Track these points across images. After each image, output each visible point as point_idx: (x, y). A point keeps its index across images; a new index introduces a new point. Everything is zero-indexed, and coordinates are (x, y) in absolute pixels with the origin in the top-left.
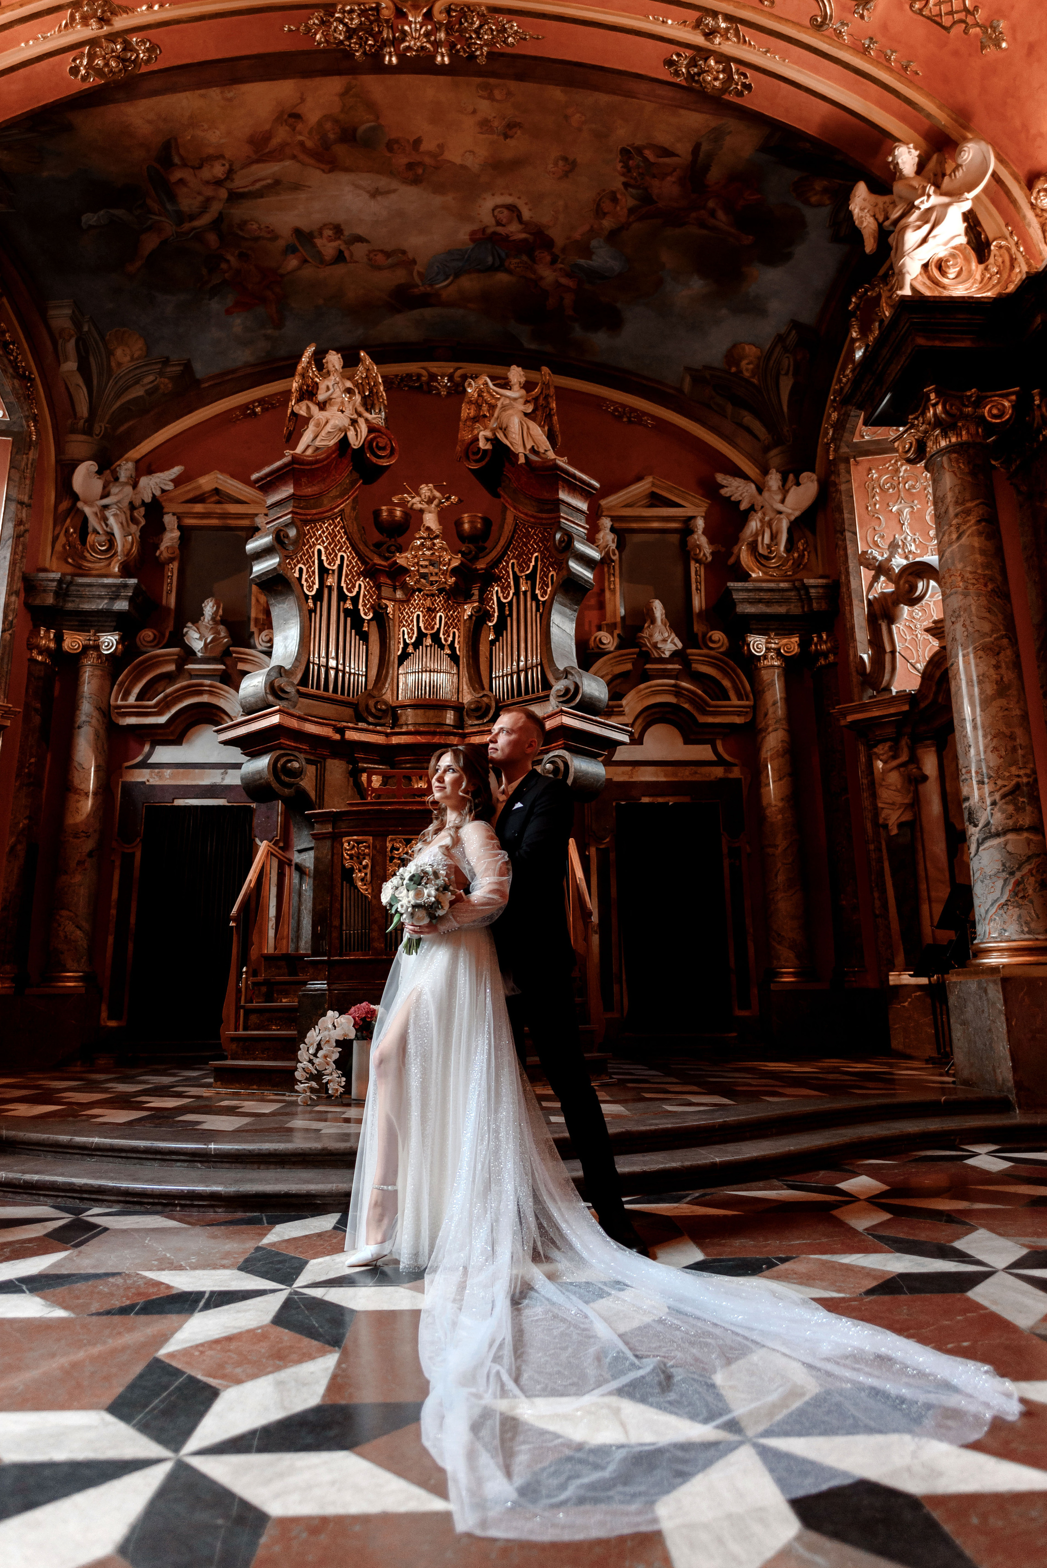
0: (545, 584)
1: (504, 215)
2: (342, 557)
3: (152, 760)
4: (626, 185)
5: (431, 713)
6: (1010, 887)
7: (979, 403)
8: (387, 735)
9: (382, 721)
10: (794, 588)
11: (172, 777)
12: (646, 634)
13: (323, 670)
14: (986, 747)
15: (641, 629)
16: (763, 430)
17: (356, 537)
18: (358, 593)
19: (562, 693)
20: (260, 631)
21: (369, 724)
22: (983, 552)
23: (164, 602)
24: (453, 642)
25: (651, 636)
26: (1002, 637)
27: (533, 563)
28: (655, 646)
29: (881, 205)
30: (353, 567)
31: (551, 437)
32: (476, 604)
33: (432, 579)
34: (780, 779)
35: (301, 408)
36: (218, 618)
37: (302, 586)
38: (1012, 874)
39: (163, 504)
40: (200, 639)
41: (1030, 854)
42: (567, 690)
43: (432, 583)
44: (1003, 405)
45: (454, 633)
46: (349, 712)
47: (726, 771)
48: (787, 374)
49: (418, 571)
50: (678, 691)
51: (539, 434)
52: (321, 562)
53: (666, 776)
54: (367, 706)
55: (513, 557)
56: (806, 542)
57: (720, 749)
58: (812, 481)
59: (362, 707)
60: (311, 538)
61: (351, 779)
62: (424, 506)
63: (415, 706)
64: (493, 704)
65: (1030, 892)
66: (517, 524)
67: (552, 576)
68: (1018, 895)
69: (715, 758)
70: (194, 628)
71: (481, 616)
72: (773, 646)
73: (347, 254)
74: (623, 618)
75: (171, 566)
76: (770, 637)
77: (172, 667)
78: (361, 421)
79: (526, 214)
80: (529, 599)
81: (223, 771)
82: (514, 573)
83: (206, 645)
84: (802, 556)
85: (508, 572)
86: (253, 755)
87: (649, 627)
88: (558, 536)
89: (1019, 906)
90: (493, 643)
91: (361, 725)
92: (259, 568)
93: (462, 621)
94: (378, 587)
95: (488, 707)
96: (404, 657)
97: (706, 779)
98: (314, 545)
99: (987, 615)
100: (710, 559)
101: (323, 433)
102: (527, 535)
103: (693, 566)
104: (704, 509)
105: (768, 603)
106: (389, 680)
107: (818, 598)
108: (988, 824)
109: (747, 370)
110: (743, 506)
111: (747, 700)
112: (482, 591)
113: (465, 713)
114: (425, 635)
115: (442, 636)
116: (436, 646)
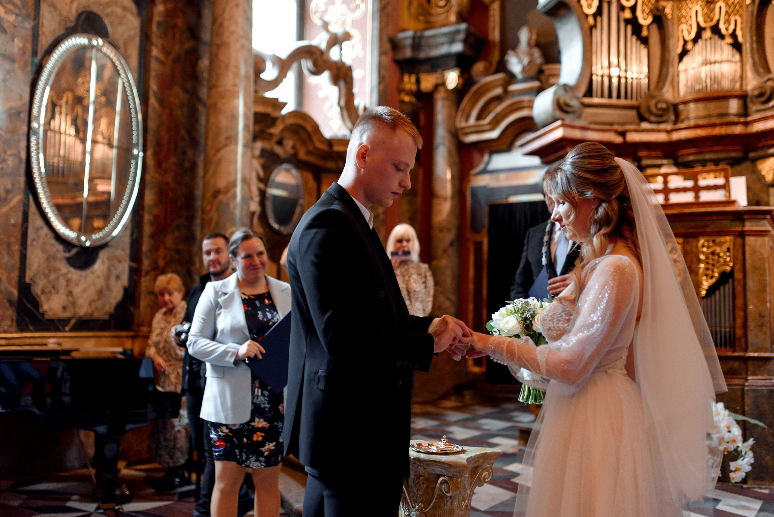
3: (491, 167)
5: (714, 105)
8: (668, 132)
9: (664, 119)
11: (506, 179)
13: (606, 80)
18: (637, 1)
21: (651, 122)
24: (735, 30)
36: (532, 42)
37: (582, 7)
45: (736, 21)
46: (631, 115)
54: (649, 106)
59: (643, 110)
63: (696, 100)
70: (514, 54)
83: (524, 68)
91: (645, 125)
93: (744, 6)
95: (773, 91)
96: (684, 53)
113: (748, 100)
114: (704, 29)
115: (722, 26)
116: (716, 37)
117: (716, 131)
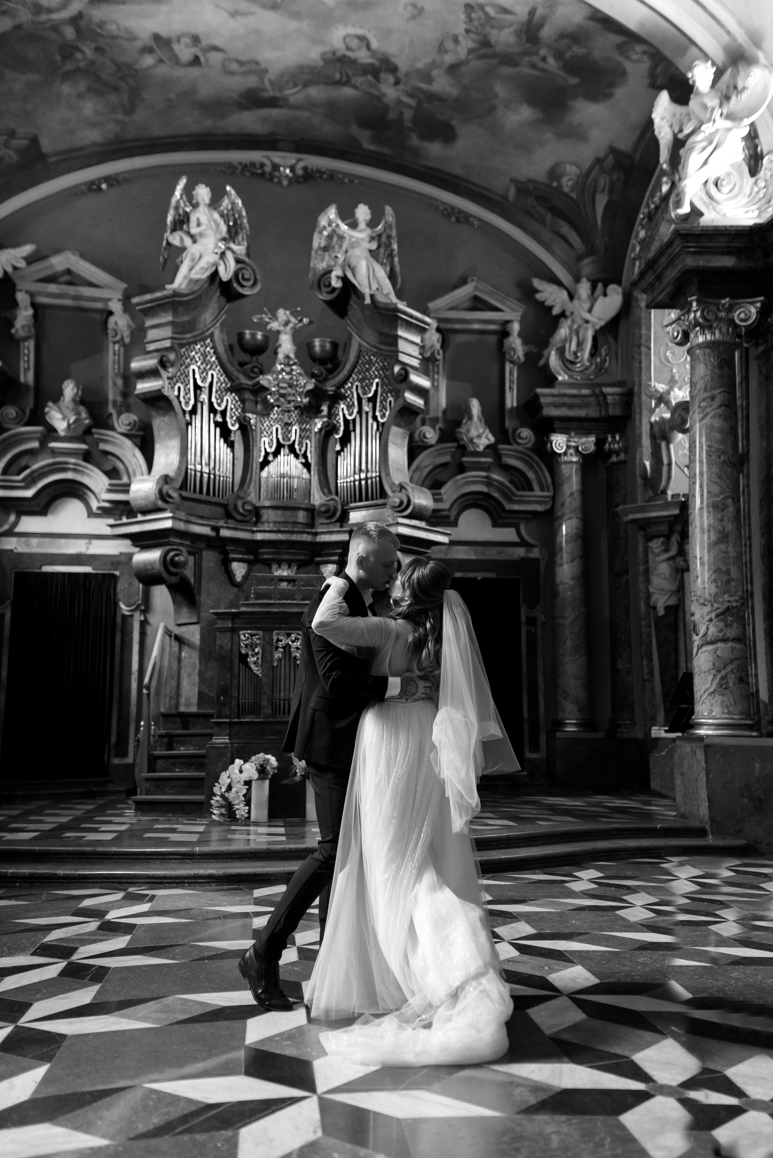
0: (384, 408)
1: (354, 43)
2: (212, 375)
3: (18, 529)
4: (467, 31)
5: (289, 513)
6: (717, 680)
7: (731, 309)
8: (252, 532)
9: (248, 520)
10: (594, 395)
11: (39, 545)
12: (463, 430)
13: (198, 475)
14: (709, 579)
15: (458, 423)
16: (578, 240)
17: (224, 358)
18: (226, 407)
19: (397, 505)
20: (119, 414)
21: (237, 522)
22: (720, 431)
23: (22, 379)
25: (468, 431)
26: (728, 497)
27: (374, 388)
28: (471, 440)
29: (678, 116)
30: (222, 384)
31: (392, 276)
32: (325, 419)
33: (290, 398)
34: (572, 561)
35: (175, 239)
36: (78, 399)
37: (180, 402)
38: (719, 671)
39: (16, 281)
40: (64, 419)
41: (733, 657)
42: (401, 503)
43: (289, 402)
44: (750, 312)
45: (307, 444)
46: (220, 510)
47: (527, 551)
48: (603, 191)
49: (278, 391)
50: (489, 482)
51: (382, 274)
52: (195, 380)
53: (475, 555)
54: (236, 506)
55: (358, 380)
56: (609, 348)
57: (523, 532)
58: (618, 294)
59: (231, 508)
60: (187, 358)
61: (223, 568)
62: (282, 328)
63: (275, 508)
64: (340, 507)
65: (731, 685)
66: (360, 351)
67: (390, 402)
68: (723, 686)
69: (517, 539)
70: (56, 408)
71: (329, 430)
72: (573, 444)
73: (202, 59)
74: (445, 412)
75: (27, 344)
76: (570, 436)
77: (35, 444)
78: (229, 255)
79: (375, 44)
80: (370, 421)
81: (86, 541)
82: (358, 395)
83: (69, 425)
84: (604, 361)
85: (352, 393)
86: (144, 548)
87: (466, 422)
88: (397, 369)
89: (723, 695)
90: (338, 453)
91: (232, 524)
92: (143, 386)
93: (313, 433)
94: (243, 401)
95: (336, 510)
96: (265, 463)
97: (509, 558)
98: (189, 365)
99: (718, 480)
100: (522, 359)
101: (197, 268)
102: (370, 362)
103: (508, 366)
104: (519, 314)
105: (570, 407)
106: (252, 485)
107: (614, 404)
108: (705, 635)
109: (567, 185)
110: (556, 311)
111: (548, 491)
112: (330, 408)
113: (316, 513)
114: (283, 446)
115: (297, 447)
116: (292, 456)
117: (295, 537)
